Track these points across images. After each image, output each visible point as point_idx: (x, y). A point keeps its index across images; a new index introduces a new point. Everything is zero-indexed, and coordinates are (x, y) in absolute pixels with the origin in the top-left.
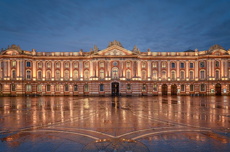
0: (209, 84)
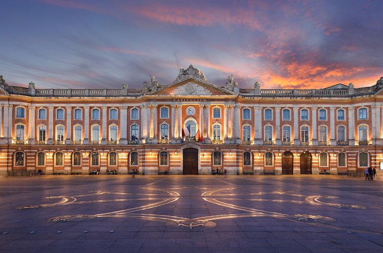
0: (375, 153)
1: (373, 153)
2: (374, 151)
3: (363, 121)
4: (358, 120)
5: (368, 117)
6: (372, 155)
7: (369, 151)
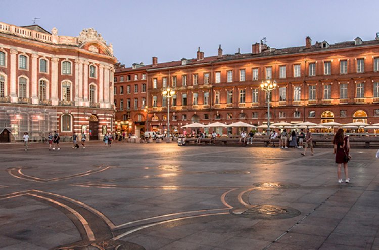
1: (76, 115)
2: (77, 113)
3: (66, 77)
4: (62, 74)
5: (72, 72)
6: (75, 117)
7: (72, 113)
